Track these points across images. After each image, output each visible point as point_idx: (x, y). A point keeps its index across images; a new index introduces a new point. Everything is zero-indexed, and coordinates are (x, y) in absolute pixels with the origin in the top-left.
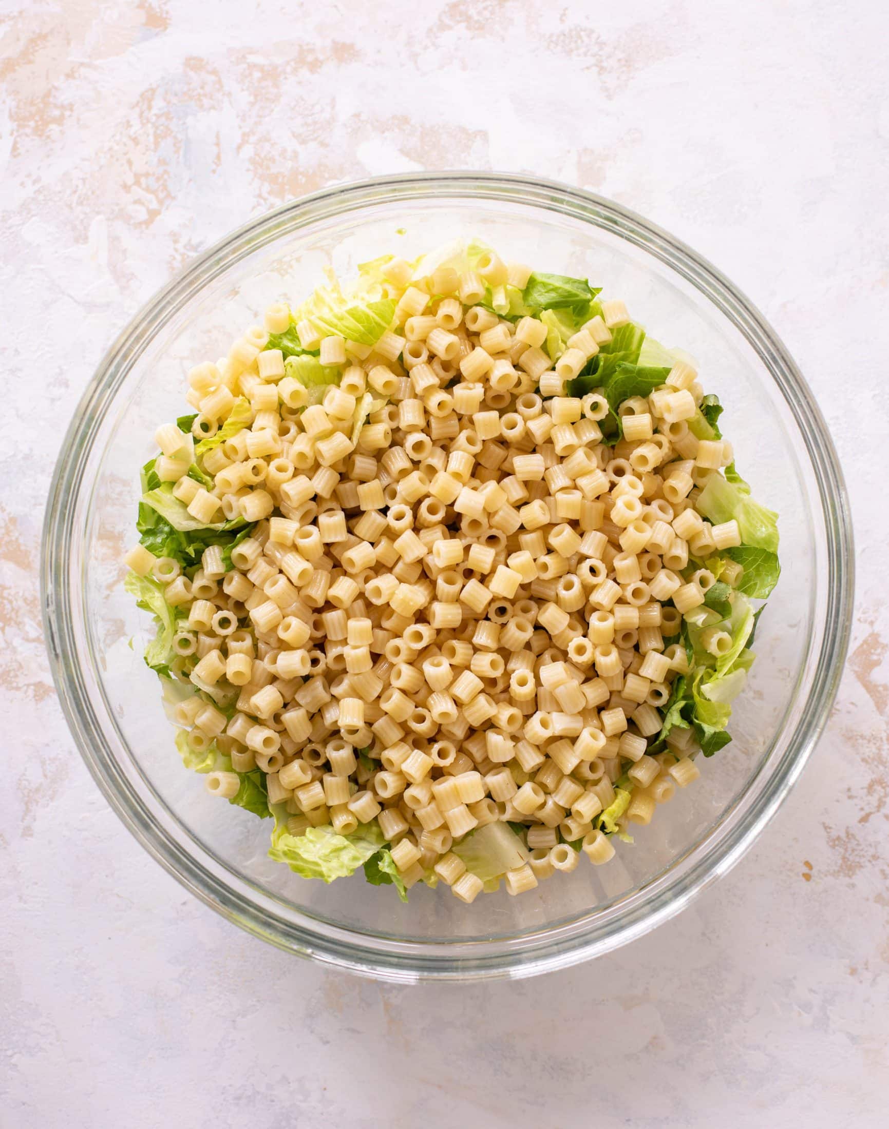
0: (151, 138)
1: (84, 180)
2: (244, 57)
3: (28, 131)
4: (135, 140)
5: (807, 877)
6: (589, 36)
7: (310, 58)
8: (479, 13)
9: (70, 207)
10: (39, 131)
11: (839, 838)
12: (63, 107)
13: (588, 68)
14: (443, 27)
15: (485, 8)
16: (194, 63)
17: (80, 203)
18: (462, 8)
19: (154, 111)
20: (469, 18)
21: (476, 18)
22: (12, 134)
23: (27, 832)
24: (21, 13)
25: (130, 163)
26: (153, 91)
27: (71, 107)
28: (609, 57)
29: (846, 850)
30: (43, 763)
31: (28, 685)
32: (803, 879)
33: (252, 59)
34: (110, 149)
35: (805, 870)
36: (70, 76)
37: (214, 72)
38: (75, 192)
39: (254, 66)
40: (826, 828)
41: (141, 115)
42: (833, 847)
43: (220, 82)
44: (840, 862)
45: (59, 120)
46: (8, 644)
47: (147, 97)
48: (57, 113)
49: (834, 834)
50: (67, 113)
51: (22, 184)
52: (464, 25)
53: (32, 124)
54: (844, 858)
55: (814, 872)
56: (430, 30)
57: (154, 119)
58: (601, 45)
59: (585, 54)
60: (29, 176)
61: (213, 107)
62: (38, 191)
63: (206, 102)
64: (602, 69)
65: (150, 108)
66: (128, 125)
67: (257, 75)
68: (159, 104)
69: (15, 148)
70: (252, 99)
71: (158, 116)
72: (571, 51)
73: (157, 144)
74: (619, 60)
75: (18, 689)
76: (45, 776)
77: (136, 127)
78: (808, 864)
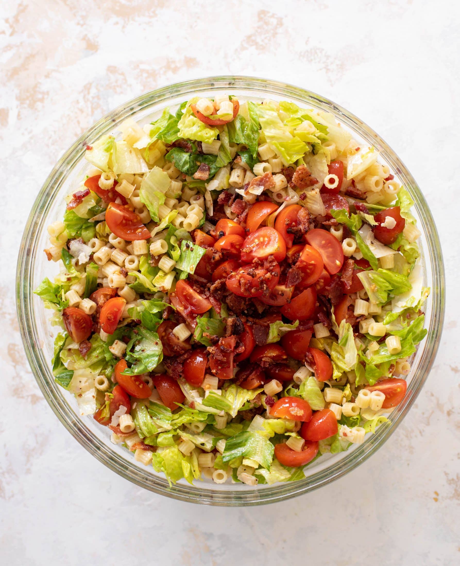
0: (90, 109)
1: (55, 132)
2: (138, 66)
3: (26, 106)
4: (82, 111)
5: (436, 500)
6: (321, 52)
7: (173, 66)
8: (263, 41)
9: (48, 146)
10: (32, 106)
11: (453, 480)
12: (43, 93)
13: (321, 69)
14: (243, 48)
15: (266, 38)
16: (112, 69)
17: (53, 144)
18: (253, 38)
19: (91, 95)
20: (257, 44)
21: (261, 43)
22: (17, 107)
23: (28, 471)
24: (21, 43)
25: (79, 122)
26: (90, 84)
27: (48, 93)
28: (332, 63)
29: (457, 486)
30: (36, 436)
31: (28, 396)
32: (433, 501)
33: (142, 67)
34: (69, 115)
35: (435, 496)
36: (47, 76)
37: (122, 74)
38: (50, 138)
39: (142, 71)
40: (446, 474)
41: (84, 97)
42: (450, 484)
43: (125, 79)
44: (453, 492)
45: (42, 100)
46: (18, 375)
47: (87, 88)
48: (40, 96)
49: (450, 477)
50: (46, 96)
51: (23, 134)
52: (254, 47)
53: (28, 102)
54: (456, 490)
55: (440, 497)
56: (236, 50)
57: (91, 99)
58: (328, 57)
59: (319, 62)
60: (26, 129)
61: (122, 93)
62: (31, 138)
63: (118, 90)
64: (328, 70)
65: (89, 93)
66: (78, 102)
67: (145, 75)
68: (93, 91)
69: (19, 115)
70: (142, 88)
71: (93, 98)
72: (312, 60)
73: (93, 112)
74: (337, 65)
75: (23, 397)
76: (37, 443)
77: (82, 103)
78: (436, 493)
